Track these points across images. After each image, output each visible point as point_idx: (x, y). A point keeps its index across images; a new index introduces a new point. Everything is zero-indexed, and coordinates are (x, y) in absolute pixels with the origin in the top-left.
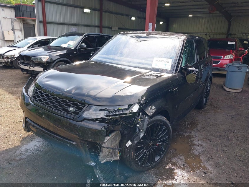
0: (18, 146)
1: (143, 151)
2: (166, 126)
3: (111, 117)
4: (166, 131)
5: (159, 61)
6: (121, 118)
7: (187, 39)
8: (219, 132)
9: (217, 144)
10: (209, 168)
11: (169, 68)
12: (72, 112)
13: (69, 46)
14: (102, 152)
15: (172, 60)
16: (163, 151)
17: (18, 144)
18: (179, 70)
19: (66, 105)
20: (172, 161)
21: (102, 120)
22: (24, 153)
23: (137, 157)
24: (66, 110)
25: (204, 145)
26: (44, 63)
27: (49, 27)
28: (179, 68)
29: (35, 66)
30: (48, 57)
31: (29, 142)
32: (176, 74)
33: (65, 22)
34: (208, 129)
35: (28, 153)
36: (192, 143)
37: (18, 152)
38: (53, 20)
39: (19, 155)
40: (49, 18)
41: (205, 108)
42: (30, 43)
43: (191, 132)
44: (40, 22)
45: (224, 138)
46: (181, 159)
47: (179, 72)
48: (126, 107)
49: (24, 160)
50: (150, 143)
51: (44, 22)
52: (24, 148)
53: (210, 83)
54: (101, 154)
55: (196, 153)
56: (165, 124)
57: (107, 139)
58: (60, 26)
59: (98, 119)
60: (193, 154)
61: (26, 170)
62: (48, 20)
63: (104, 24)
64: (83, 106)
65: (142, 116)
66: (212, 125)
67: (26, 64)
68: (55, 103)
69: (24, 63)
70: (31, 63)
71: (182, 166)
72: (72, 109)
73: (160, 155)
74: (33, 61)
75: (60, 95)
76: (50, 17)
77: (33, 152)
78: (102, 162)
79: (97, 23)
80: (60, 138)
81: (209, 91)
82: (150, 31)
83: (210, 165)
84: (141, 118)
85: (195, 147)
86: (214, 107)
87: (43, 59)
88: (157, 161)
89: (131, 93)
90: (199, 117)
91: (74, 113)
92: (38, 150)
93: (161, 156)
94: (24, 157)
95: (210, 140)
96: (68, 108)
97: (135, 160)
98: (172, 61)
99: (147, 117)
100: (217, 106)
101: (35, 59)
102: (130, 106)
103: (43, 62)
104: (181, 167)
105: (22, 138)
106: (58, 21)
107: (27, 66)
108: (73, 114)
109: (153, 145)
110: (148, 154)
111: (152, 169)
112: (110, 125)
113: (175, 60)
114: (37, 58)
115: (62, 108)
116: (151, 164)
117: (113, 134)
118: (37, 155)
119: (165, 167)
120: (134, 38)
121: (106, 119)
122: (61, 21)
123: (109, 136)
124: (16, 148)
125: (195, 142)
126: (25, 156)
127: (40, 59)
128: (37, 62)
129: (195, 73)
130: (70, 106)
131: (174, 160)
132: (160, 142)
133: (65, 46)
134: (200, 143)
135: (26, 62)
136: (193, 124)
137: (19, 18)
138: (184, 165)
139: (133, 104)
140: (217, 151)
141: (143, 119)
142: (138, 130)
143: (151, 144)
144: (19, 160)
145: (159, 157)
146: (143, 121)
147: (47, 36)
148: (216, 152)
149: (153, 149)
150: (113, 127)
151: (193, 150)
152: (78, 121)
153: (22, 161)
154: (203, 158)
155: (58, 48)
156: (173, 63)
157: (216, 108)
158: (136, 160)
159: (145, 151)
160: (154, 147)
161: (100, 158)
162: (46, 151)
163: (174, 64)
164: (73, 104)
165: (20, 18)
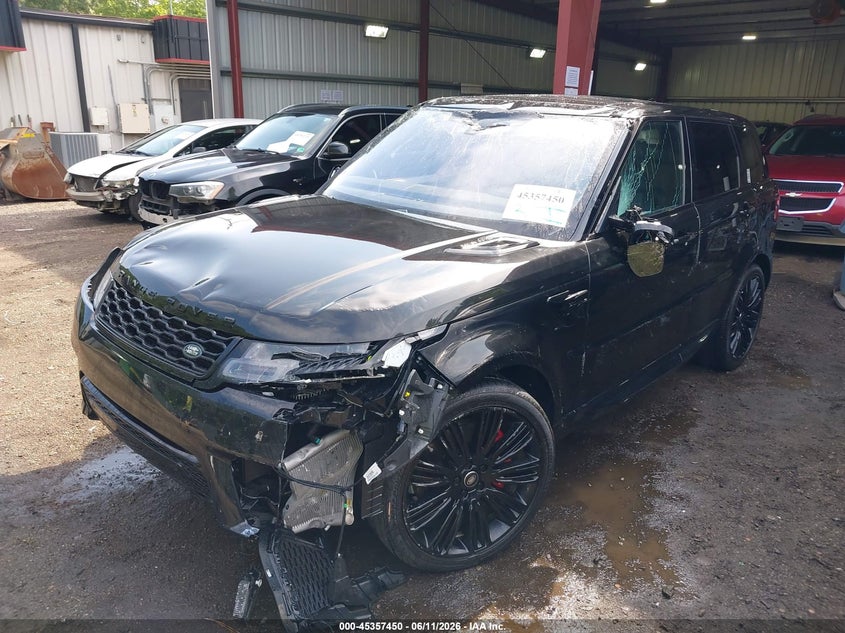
0: (76, 463)
1: (440, 501)
2: (528, 422)
3: (309, 381)
4: (528, 438)
5: (530, 195)
6: (346, 385)
7: (644, 120)
8: (767, 456)
9: (744, 496)
10: (688, 580)
11: (561, 220)
12: (192, 360)
13: (292, 148)
14: (295, 498)
15: (575, 192)
16: (520, 508)
17: (78, 455)
18: (597, 229)
19: (180, 335)
20: (557, 546)
21: (283, 390)
22: (84, 484)
23: (414, 519)
24: (179, 354)
25: (696, 497)
26: (207, 203)
27: (252, 90)
28: (600, 222)
29: (181, 214)
30: (221, 185)
31: (110, 452)
32: (584, 242)
33: (304, 69)
34: (726, 442)
35: (97, 487)
36: (650, 488)
37: (68, 481)
38: (266, 63)
39: (71, 491)
40: (252, 59)
41: (740, 370)
42: (181, 141)
43: (658, 451)
44: (223, 73)
45: (778, 479)
46: (592, 541)
47: (597, 236)
48: (363, 349)
49: (78, 506)
50: (470, 477)
51: (236, 74)
52: (92, 468)
53: (759, 281)
54: (291, 502)
55: (654, 522)
56: (521, 413)
57: (308, 455)
58: (285, 83)
59: (269, 386)
60: (644, 526)
61: (76, 538)
62: (247, 67)
63: (434, 74)
64: (225, 342)
65: (419, 382)
66: (748, 429)
67: (157, 206)
68: (152, 327)
69: (150, 205)
70: (170, 204)
71: (591, 565)
72: (193, 350)
73: (509, 520)
74: (176, 198)
75: (168, 302)
76: (255, 56)
77: (111, 485)
78: (296, 529)
79: (411, 72)
80: (157, 440)
81: (759, 307)
82: (572, 93)
83: (696, 569)
84: (412, 388)
85: (657, 502)
86: (777, 365)
87: (204, 192)
88: (499, 539)
89: (384, 302)
90: (707, 399)
91: (200, 362)
92: (130, 479)
93: (512, 525)
94: (82, 495)
95: (722, 482)
96: (183, 346)
97: (407, 529)
98: (577, 197)
99: (440, 386)
100: (789, 362)
101: (181, 191)
102: (377, 346)
103: (205, 200)
104: (585, 569)
105: (92, 438)
106: (280, 66)
107: (159, 214)
108: (194, 366)
109: (480, 484)
110: (459, 514)
111: (479, 565)
112: (310, 409)
113: (587, 191)
114: (187, 189)
115: (166, 345)
116: (472, 548)
117: (329, 439)
118: (122, 494)
119: (527, 563)
120: (465, 119)
121: (294, 386)
122: (291, 67)
123: (316, 444)
124: (68, 468)
125: (661, 487)
126: (87, 494)
127: (197, 191)
128: (188, 199)
129: (661, 241)
130: (188, 339)
131: (566, 542)
132: (506, 475)
133: (281, 148)
134: (679, 488)
135: (156, 201)
136: (677, 424)
137: (165, 60)
138: (595, 562)
139: (388, 340)
140: (738, 521)
141: (421, 391)
142: (402, 429)
143: (471, 480)
144: (66, 504)
145: (505, 528)
146: (424, 399)
147: (242, 117)
148: (733, 524)
149: (482, 499)
150: (324, 415)
151: (648, 512)
152: (207, 391)
153: (72, 507)
154: (675, 543)
155: (259, 157)
156: (578, 205)
157: (783, 368)
158: (413, 529)
159: (447, 502)
160: (484, 490)
161: (287, 514)
162: (151, 482)
163: (581, 208)
164: (199, 333)
165: (169, 60)
